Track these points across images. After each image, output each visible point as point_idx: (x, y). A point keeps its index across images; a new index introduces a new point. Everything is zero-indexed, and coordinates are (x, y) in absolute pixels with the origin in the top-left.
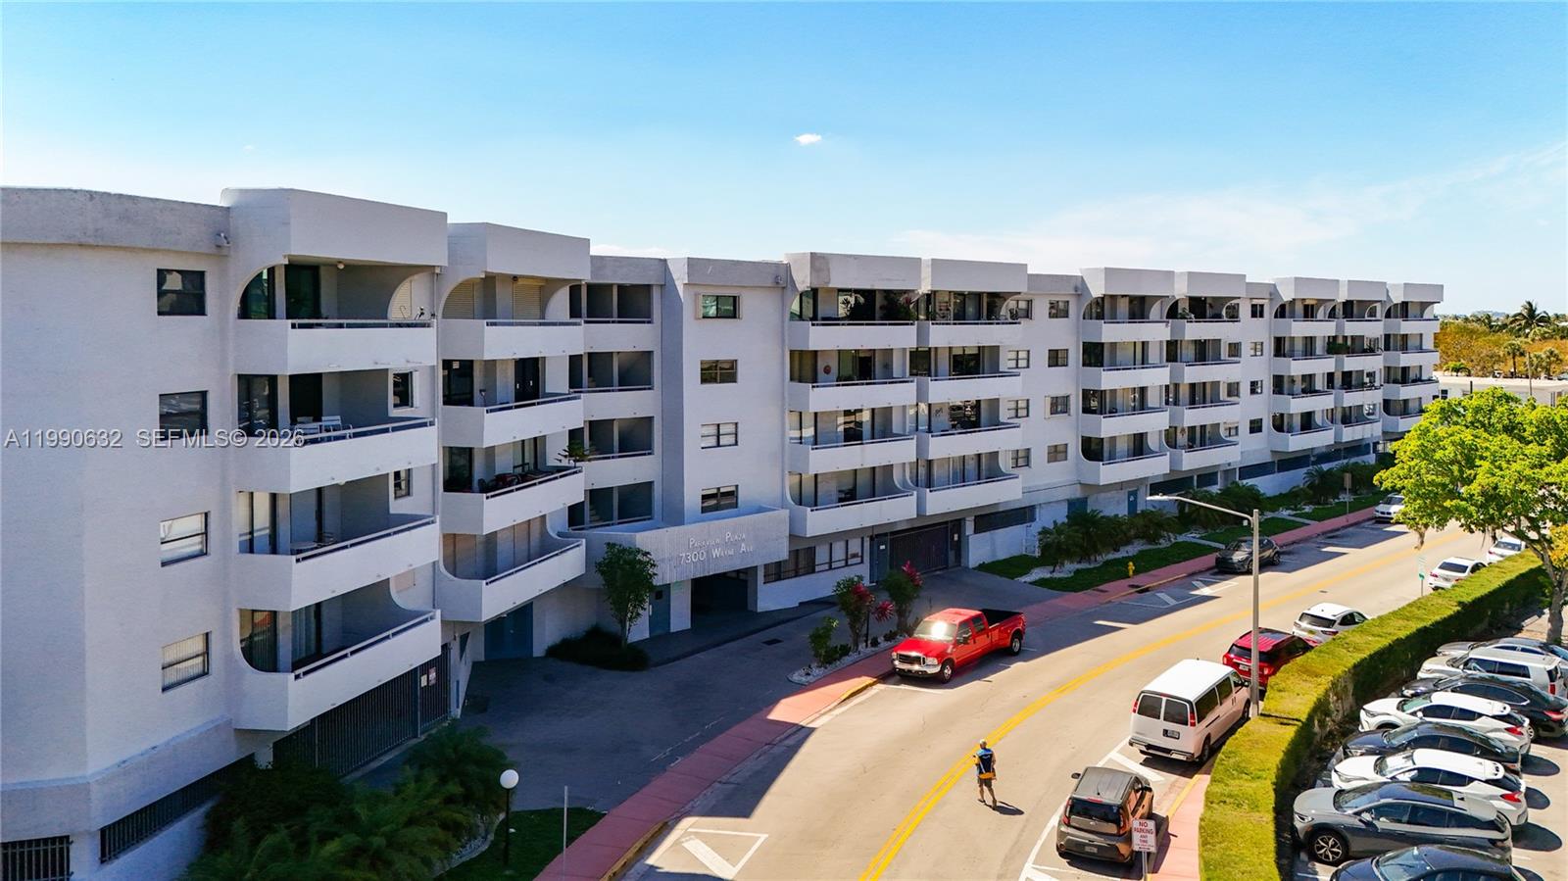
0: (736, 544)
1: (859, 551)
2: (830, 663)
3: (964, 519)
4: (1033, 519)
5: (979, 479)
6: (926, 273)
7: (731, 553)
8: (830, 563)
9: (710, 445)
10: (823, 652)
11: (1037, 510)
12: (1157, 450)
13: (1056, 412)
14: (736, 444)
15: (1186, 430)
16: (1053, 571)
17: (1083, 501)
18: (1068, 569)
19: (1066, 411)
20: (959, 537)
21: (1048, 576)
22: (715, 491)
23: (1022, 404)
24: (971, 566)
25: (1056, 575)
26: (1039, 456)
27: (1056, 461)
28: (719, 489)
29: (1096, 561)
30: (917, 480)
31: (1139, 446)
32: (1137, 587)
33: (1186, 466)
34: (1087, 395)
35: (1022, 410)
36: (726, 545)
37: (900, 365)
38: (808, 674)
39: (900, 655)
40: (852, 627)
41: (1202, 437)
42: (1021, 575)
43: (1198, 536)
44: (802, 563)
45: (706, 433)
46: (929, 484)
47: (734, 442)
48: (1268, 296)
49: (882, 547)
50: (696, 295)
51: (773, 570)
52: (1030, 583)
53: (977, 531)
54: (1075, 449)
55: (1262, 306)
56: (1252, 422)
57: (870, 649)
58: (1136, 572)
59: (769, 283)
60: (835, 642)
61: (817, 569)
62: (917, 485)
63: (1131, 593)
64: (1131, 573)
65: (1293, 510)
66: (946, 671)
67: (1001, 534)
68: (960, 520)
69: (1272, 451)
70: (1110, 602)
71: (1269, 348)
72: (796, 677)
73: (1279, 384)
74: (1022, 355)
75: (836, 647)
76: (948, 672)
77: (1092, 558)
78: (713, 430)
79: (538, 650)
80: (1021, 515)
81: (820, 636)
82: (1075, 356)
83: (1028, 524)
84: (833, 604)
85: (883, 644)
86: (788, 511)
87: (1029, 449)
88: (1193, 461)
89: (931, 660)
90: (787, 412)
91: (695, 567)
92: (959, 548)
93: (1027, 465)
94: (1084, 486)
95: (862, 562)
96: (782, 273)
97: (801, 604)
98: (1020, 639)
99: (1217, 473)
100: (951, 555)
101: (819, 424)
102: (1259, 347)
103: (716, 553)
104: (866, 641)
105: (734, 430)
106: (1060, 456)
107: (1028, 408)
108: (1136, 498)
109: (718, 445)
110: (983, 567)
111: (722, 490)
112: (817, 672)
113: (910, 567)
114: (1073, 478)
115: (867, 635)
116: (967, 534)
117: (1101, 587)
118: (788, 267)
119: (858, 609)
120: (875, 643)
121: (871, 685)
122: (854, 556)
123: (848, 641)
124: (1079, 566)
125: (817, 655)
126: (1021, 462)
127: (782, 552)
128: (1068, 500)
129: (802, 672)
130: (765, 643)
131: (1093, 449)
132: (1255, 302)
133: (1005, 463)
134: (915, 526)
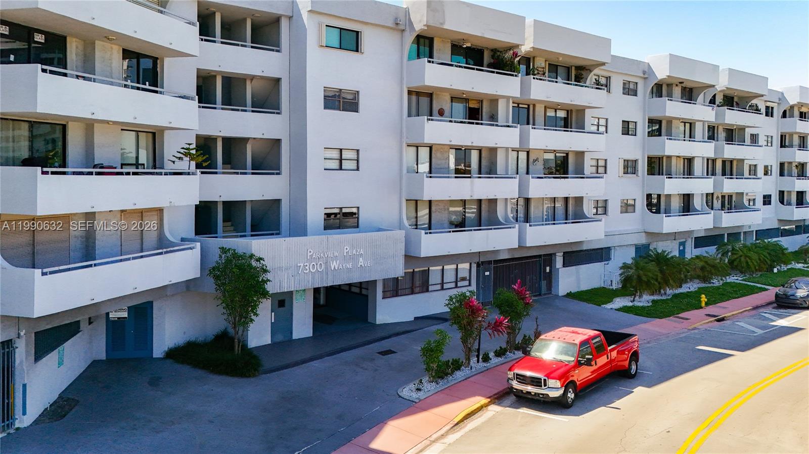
0: (354, 258)
1: (467, 275)
2: (442, 378)
3: (555, 254)
4: (609, 259)
5: (566, 219)
6: (529, 32)
7: (350, 266)
8: (442, 284)
9: (334, 168)
10: (435, 366)
11: (613, 251)
12: (701, 210)
13: (627, 173)
14: (358, 169)
15: (720, 198)
16: (634, 301)
17: (646, 247)
18: (645, 300)
19: (634, 172)
20: (550, 270)
21: (630, 304)
22: (337, 211)
23: (601, 163)
24: (560, 295)
25: (637, 304)
26: (614, 207)
27: (626, 212)
28: (341, 208)
29: (665, 294)
30: (517, 218)
31: (687, 205)
32: (715, 316)
33: (724, 224)
34: (651, 161)
35: (601, 169)
36: (345, 259)
37: (504, 111)
38: (419, 390)
39: (517, 375)
40: (464, 341)
41: (730, 203)
42: (606, 303)
43: (740, 279)
44: (418, 283)
45: (328, 156)
46: (527, 219)
47: (356, 168)
48: (778, 101)
49: (487, 273)
50: (320, 25)
51: (391, 286)
52: (616, 310)
53: (565, 265)
54: (641, 204)
55: (772, 108)
56: (765, 197)
57: (482, 364)
58: (707, 304)
59: (390, 23)
60: (448, 355)
61: (431, 288)
62: (517, 221)
63: (711, 322)
64: (703, 304)
65: (803, 263)
66: (569, 395)
67: (584, 268)
68: (551, 255)
69: (778, 220)
70: (695, 329)
71: (777, 141)
72: (408, 392)
73: (783, 170)
74: (602, 122)
75: (449, 361)
76: (571, 395)
77: (662, 291)
78: (336, 154)
79: (158, 351)
80: (600, 255)
81: (432, 351)
82: (642, 128)
83: (606, 262)
84: (445, 320)
85: (495, 361)
86: (404, 231)
87: (606, 200)
88: (729, 220)
89: (552, 383)
90: (405, 145)
91: (313, 278)
92: (550, 279)
93: (605, 214)
94: (648, 234)
95: (470, 285)
96: (401, 16)
97: (416, 318)
98: (637, 361)
99: (740, 233)
100: (544, 283)
101: (433, 160)
102: (770, 139)
103: (334, 265)
104: (478, 356)
105: (355, 157)
106: (630, 209)
107: (605, 167)
108: (684, 248)
109: (341, 169)
110: (570, 295)
111: (344, 210)
112: (429, 387)
113: (521, 285)
114: (639, 227)
115: (478, 350)
116: (557, 267)
117: (680, 315)
118: (407, 12)
119: (470, 323)
120: (486, 359)
121: (486, 405)
122: (463, 279)
123: (459, 354)
124: (656, 297)
125: (428, 369)
126: (600, 211)
127: (398, 269)
128: (636, 245)
129: (412, 386)
130: (379, 353)
131: (655, 205)
132: (769, 104)
133: (588, 209)
134: (516, 256)
